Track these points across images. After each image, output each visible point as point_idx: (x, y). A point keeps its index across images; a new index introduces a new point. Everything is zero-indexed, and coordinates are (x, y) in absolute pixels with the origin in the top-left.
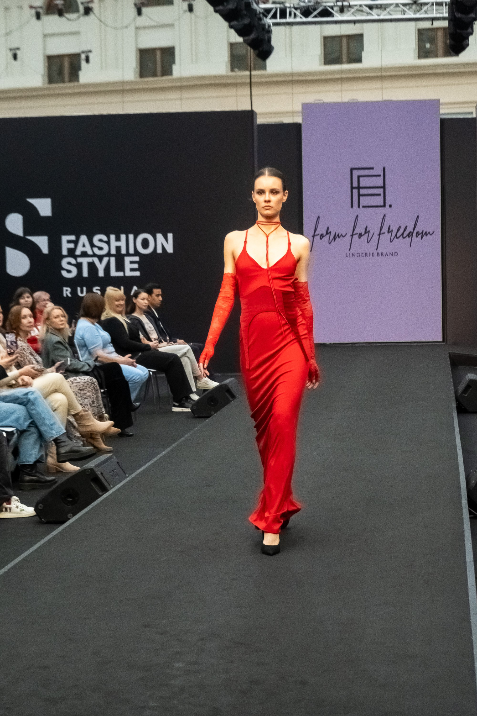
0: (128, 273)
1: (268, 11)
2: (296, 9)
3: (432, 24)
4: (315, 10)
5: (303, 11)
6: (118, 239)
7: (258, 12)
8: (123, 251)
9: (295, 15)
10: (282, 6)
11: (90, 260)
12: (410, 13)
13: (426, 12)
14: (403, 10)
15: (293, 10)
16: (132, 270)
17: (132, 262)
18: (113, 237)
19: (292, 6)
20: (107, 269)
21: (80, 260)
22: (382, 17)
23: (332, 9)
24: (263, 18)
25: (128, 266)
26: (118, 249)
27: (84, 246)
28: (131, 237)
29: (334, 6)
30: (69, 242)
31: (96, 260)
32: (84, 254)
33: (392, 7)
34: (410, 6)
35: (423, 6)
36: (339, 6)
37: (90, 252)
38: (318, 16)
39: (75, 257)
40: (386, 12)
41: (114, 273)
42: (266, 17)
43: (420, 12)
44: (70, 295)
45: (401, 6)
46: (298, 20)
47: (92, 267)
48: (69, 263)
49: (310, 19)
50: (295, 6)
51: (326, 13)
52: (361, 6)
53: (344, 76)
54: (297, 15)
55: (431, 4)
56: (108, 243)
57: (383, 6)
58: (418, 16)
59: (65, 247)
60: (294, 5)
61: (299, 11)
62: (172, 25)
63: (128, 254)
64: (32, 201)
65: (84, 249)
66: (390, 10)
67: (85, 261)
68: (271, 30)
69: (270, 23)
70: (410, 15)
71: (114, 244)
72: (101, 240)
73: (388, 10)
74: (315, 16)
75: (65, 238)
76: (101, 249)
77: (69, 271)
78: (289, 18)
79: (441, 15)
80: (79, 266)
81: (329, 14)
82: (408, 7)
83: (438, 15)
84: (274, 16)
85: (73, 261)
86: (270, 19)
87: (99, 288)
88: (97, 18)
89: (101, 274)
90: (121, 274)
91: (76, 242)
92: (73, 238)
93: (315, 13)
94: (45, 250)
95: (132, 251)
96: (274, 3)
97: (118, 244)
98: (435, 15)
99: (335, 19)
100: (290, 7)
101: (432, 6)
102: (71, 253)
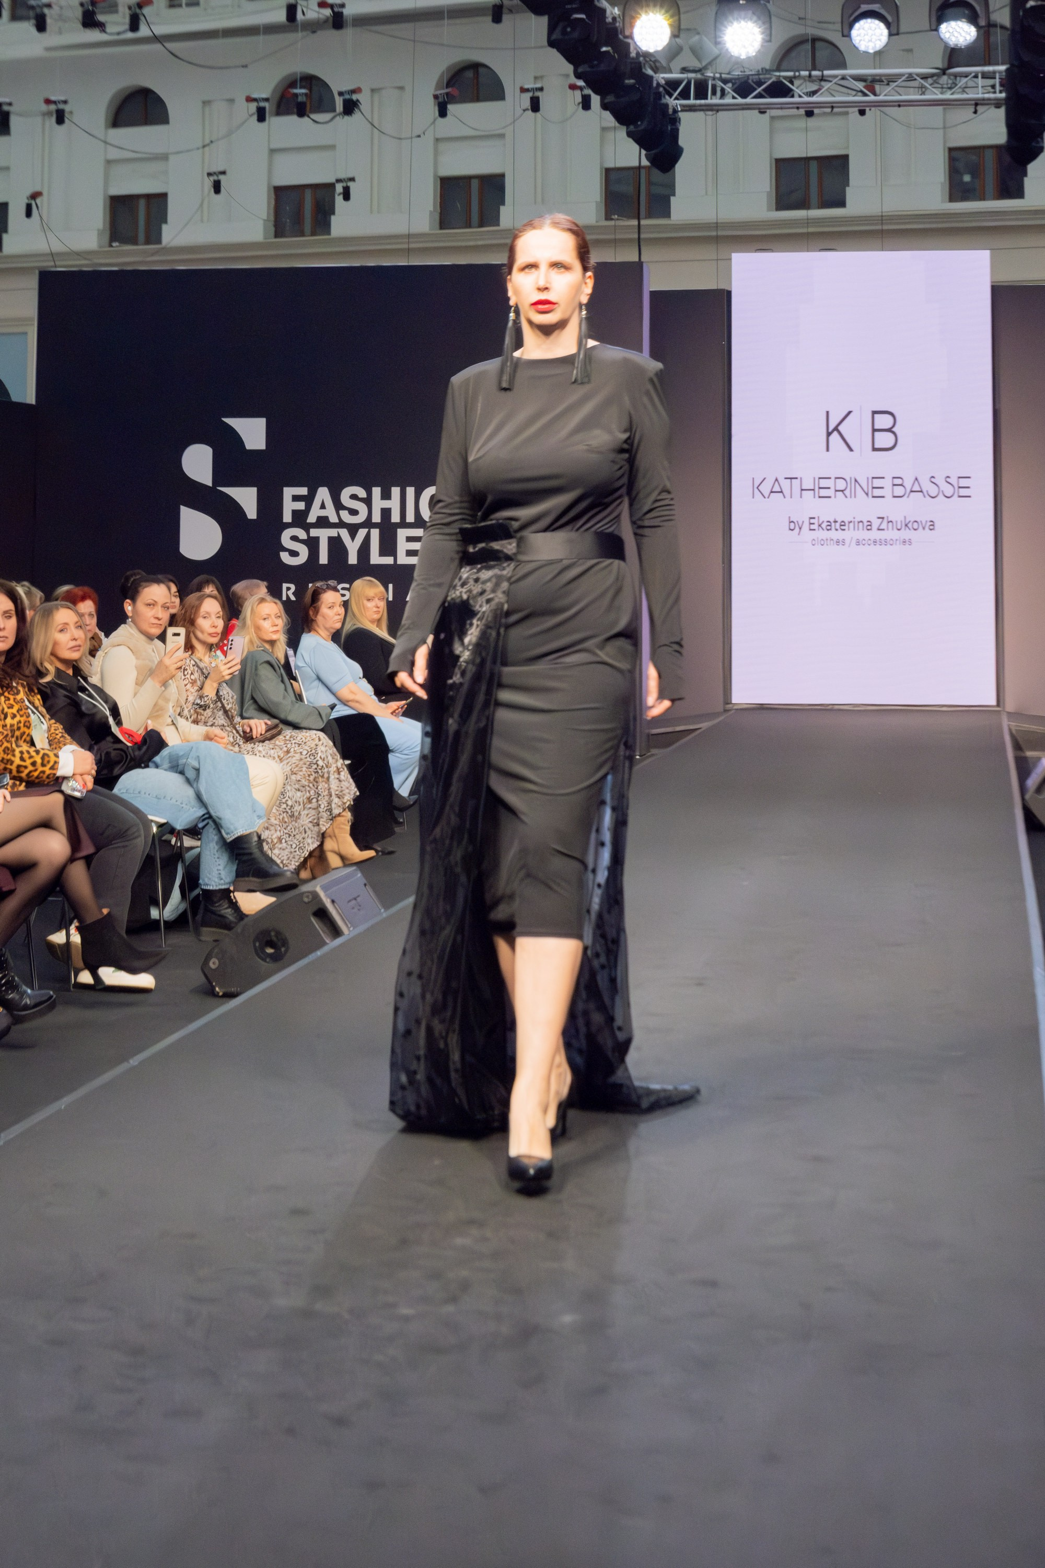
0: (403, 559)
1: (673, 85)
2: (725, 81)
3: (975, 112)
4: (760, 83)
5: (736, 86)
6: (386, 495)
7: (655, 84)
8: (395, 518)
9: (723, 94)
10: (699, 76)
11: (333, 532)
12: (933, 90)
13: (964, 90)
14: (922, 84)
15: (719, 84)
16: (410, 553)
17: (410, 539)
18: (377, 491)
19: (718, 75)
20: (364, 550)
21: (314, 532)
22: (881, 98)
23: (792, 83)
24: (664, 97)
25: (402, 546)
26: (386, 513)
27: (323, 506)
28: (411, 491)
29: (795, 77)
30: (296, 498)
31: (344, 534)
32: (323, 522)
33: (901, 80)
34: (935, 78)
35: (958, 78)
36: (804, 78)
37: (334, 519)
38: (764, 93)
39: (307, 527)
40: (889, 89)
41: (376, 558)
42: (671, 96)
43: (953, 90)
44: (293, 598)
45: (918, 78)
46: (728, 100)
47: (336, 545)
48: (294, 538)
49: (749, 100)
50: (723, 76)
51: (780, 90)
52: (843, 78)
53: (811, 230)
54: (726, 92)
55: (973, 74)
56: (368, 501)
57: (883, 78)
58: (948, 96)
59: (289, 507)
60: (721, 74)
61: (730, 85)
62: (502, 136)
63: (403, 524)
64: (230, 421)
65: (323, 513)
66: (896, 86)
67: (324, 535)
68: (680, 119)
69: (677, 106)
70: (935, 94)
71: (378, 504)
72: (354, 497)
73: (893, 85)
74: (760, 96)
75: (289, 492)
76: (354, 512)
77: (294, 554)
78: (711, 99)
79: (992, 96)
80: (313, 544)
81: (787, 92)
82: (930, 81)
83: (987, 96)
84: (685, 95)
85: (302, 534)
86: (676, 99)
87: (347, 586)
88: (367, 119)
89: (353, 559)
90: (389, 560)
91: (309, 500)
92: (303, 491)
93: (759, 90)
94: (252, 513)
95: (410, 518)
96: (684, 70)
97: (386, 504)
98: (980, 96)
99: (796, 99)
100: (714, 79)
101: (975, 80)
102: (300, 519)
